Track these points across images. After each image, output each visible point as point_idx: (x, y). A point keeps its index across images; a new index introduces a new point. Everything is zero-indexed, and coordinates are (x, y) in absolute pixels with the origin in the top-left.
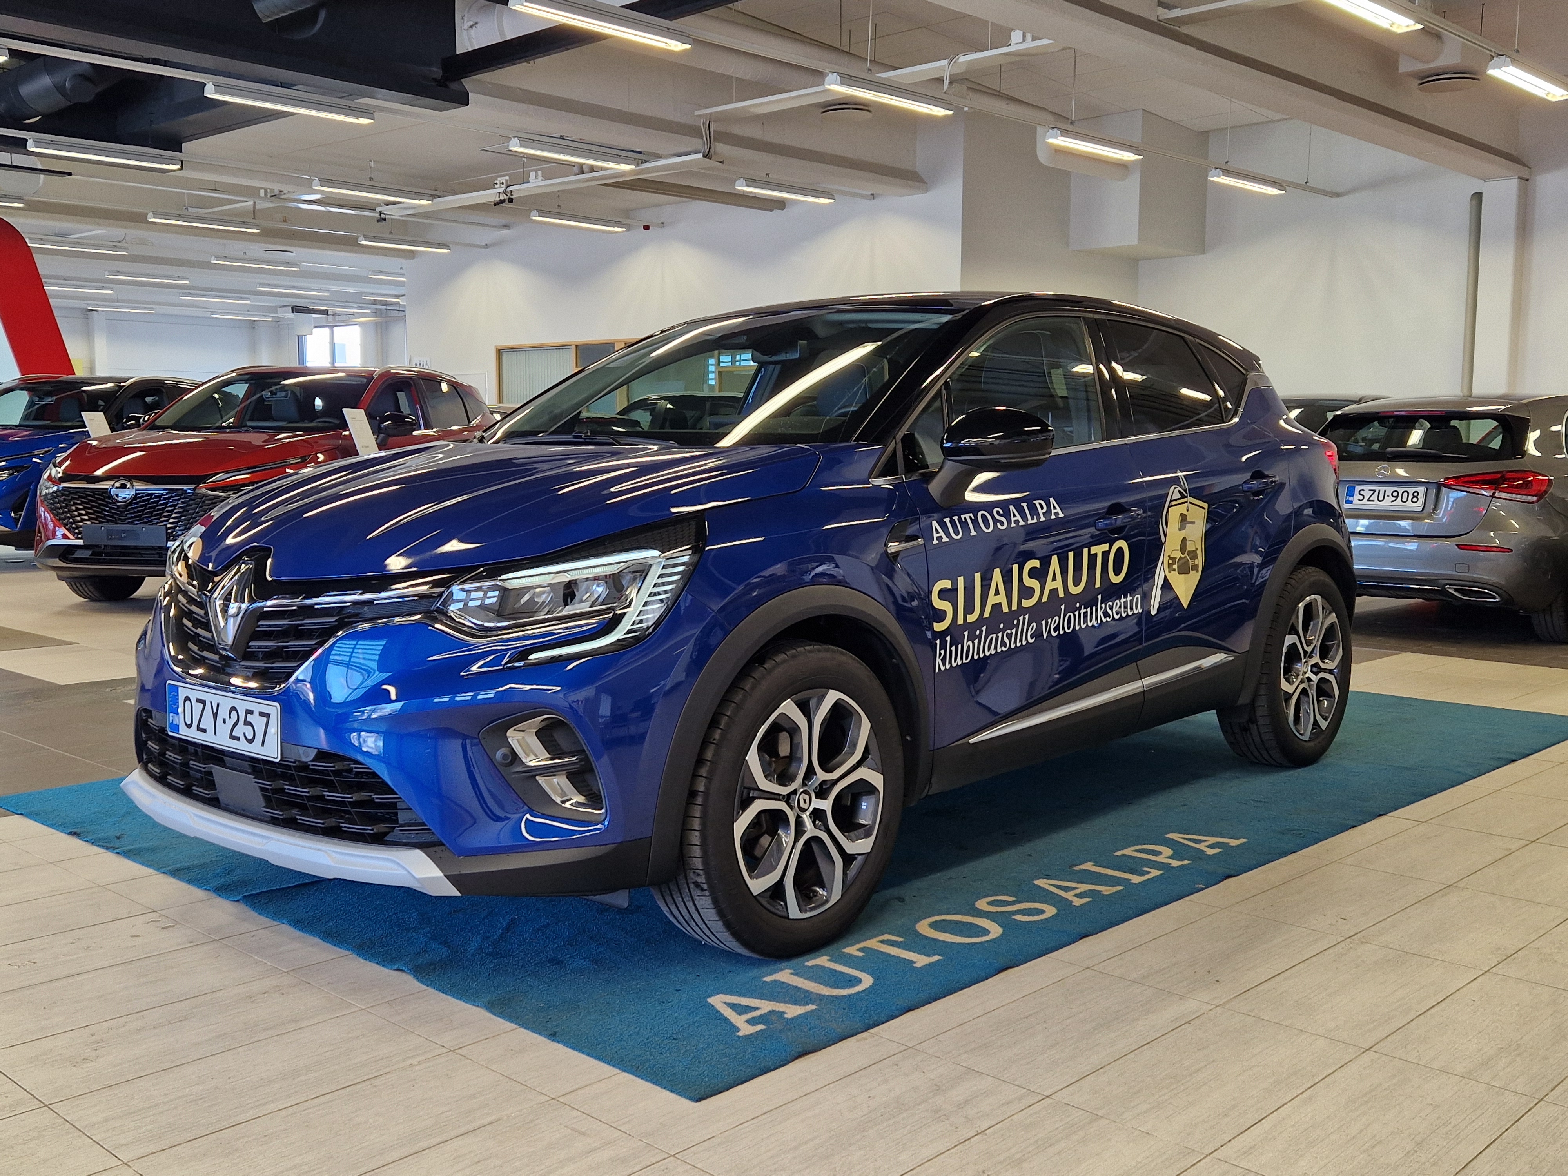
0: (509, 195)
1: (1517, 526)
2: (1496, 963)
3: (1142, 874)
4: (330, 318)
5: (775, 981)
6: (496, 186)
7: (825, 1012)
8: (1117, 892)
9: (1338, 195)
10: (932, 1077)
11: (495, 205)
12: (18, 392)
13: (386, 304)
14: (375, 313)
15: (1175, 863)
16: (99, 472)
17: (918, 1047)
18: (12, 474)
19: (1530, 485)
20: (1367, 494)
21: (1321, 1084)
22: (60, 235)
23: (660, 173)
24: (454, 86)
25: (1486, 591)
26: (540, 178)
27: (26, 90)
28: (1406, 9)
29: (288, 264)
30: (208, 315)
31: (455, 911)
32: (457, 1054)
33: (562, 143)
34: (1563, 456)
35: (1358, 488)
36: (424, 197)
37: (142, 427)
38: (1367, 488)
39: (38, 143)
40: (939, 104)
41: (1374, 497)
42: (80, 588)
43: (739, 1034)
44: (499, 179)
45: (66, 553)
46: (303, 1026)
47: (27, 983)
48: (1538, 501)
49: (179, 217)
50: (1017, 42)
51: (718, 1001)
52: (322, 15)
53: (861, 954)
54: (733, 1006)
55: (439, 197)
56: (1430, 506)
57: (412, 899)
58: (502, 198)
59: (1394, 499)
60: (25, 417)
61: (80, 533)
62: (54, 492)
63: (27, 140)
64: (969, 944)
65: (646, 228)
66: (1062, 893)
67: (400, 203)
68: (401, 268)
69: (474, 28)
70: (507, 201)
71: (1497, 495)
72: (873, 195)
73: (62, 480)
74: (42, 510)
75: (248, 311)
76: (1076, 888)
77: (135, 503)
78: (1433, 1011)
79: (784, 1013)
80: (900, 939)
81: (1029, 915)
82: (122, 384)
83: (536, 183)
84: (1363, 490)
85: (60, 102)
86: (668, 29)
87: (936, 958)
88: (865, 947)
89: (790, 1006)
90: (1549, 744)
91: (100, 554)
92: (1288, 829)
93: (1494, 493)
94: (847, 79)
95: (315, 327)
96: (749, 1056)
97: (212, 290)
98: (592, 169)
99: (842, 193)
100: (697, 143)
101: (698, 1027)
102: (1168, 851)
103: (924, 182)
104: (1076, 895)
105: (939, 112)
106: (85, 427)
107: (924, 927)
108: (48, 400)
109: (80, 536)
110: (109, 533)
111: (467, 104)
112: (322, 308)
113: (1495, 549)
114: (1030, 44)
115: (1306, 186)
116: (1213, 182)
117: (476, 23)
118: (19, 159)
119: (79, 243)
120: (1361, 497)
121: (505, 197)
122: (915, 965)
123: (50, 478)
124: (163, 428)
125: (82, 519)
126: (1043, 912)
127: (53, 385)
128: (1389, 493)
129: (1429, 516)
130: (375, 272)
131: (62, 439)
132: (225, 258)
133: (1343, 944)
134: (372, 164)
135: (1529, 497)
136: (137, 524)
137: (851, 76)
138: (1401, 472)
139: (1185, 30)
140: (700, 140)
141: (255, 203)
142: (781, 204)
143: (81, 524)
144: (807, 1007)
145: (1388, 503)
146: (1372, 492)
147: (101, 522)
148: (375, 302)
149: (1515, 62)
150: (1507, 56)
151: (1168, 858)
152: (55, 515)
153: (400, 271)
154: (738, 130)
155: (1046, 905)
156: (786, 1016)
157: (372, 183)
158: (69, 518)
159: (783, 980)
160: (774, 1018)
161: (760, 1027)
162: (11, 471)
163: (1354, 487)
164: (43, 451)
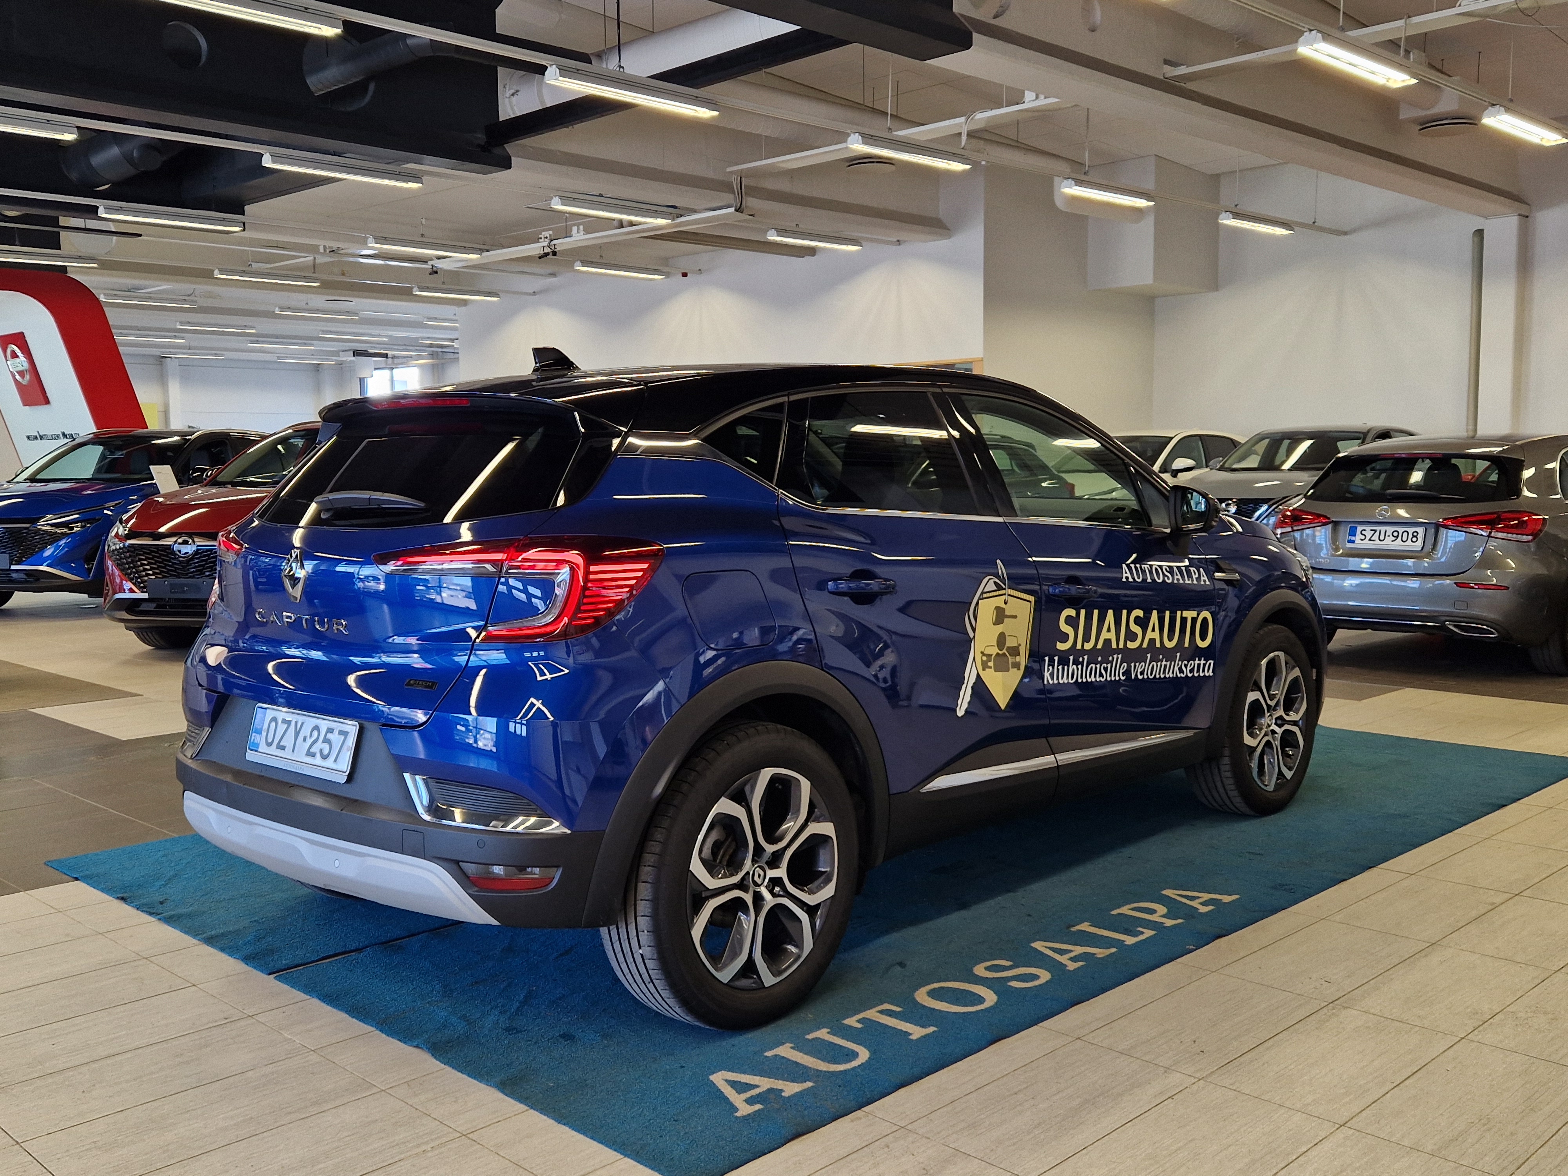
0: (553, 248)
1: (1514, 566)
2: (1473, 1029)
3: (1136, 934)
4: (390, 360)
5: (776, 1055)
6: (540, 240)
7: (821, 1089)
8: (1112, 954)
9: (1345, 233)
10: (921, 1160)
11: (540, 258)
12: (90, 446)
13: (441, 346)
14: (432, 355)
15: (1169, 923)
16: (163, 529)
17: (909, 1127)
18: (85, 526)
19: (1524, 525)
20: (1369, 534)
21: (1295, 1164)
22: (131, 290)
23: (698, 226)
24: (497, 151)
25: (1485, 627)
26: (582, 233)
27: (98, 160)
28: (1401, 65)
29: (348, 313)
30: (275, 359)
31: (476, 983)
32: (469, 1138)
33: (600, 200)
34: (1558, 496)
35: (1360, 528)
36: (475, 252)
37: (205, 482)
38: (1368, 528)
39: (108, 209)
40: (959, 159)
41: (1376, 537)
42: (147, 637)
43: (738, 1114)
44: (543, 233)
45: (132, 606)
46: (326, 1108)
47: (69, 1065)
48: (1534, 539)
49: (243, 273)
50: (1030, 101)
51: (719, 1079)
52: (372, 87)
53: (859, 1026)
54: (733, 1084)
55: (488, 251)
56: (1429, 547)
57: (436, 970)
58: (546, 251)
59: (1394, 538)
60: (98, 470)
61: (145, 587)
62: (120, 548)
63: (98, 208)
64: (964, 1013)
65: (685, 275)
66: (1057, 957)
67: (450, 257)
68: (455, 314)
69: (515, 96)
70: (551, 254)
71: (1493, 534)
72: (898, 241)
73: (128, 537)
74: (110, 563)
75: (313, 355)
76: (1071, 951)
77: (197, 558)
78: (1407, 1082)
79: (782, 1091)
80: (898, 1009)
81: (1024, 981)
82: (188, 438)
83: (578, 237)
84: (1364, 530)
85: (128, 171)
86: (697, 97)
87: (932, 1029)
88: (864, 1018)
89: (788, 1083)
90: (1540, 787)
91: (164, 606)
92: (1280, 885)
93: (1490, 533)
94: (868, 139)
95: (376, 369)
96: (746, 1139)
97: (277, 337)
98: (631, 224)
99: (868, 239)
100: (729, 198)
101: (698, 1107)
102: (1162, 909)
103: (946, 228)
104: (1071, 959)
105: (957, 167)
106: (153, 479)
107: (922, 996)
108: (119, 454)
109: (145, 590)
110: (172, 586)
111: (510, 168)
112: (382, 351)
113: (1493, 587)
114: (1042, 102)
115: (1313, 226)
116: (1222, 223)
117: (517, 91)
118: (91, 224)
119: (150, 298)
120: (1363, 537)
121: (549, 250)
122: (911, 1037)
123: (117, 535)
124: (222, 484)
125: (146, 574)
126: (1037, 977)
127: (123, 439)
128: (1389, 533)
129: (1428, 555)
130: (430, 319)
131: (133, 492)
132: (289, 308)
133: (1325, 1010)
134: (424, 221)
135: (1525, 537)
136: (198, 578)
137: (872, 136)
138: (1402, 512)
139: (1191, 86)
140: (732, 196)
141: (315, 258)
142: (812, 251)
143: (146, 578)
144: (804, 1084)
145: (1389, 543)
146: (1373, 532)
147: (164, 577)
148: (431, 346)
149: (1508, 110)
150: (1501, 106)
151: (1163, 916)
152: (122, 570)
153: (454, 318)
154: (769, 184)
155: (1041, 970)
156: (783, 1094)
157: (423, 239)
158: (135, 573)
159: (783, 1055)
160: (772, 1096)
161: (758, 1107)
162: (83, 524)
163: (1356, 528)
164: (114, 503)
